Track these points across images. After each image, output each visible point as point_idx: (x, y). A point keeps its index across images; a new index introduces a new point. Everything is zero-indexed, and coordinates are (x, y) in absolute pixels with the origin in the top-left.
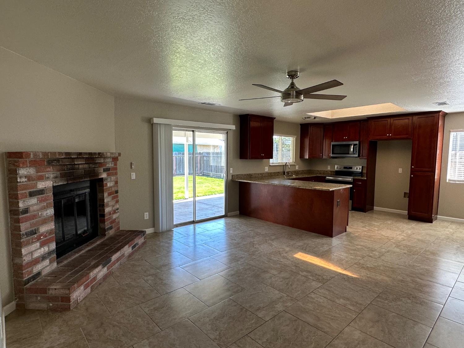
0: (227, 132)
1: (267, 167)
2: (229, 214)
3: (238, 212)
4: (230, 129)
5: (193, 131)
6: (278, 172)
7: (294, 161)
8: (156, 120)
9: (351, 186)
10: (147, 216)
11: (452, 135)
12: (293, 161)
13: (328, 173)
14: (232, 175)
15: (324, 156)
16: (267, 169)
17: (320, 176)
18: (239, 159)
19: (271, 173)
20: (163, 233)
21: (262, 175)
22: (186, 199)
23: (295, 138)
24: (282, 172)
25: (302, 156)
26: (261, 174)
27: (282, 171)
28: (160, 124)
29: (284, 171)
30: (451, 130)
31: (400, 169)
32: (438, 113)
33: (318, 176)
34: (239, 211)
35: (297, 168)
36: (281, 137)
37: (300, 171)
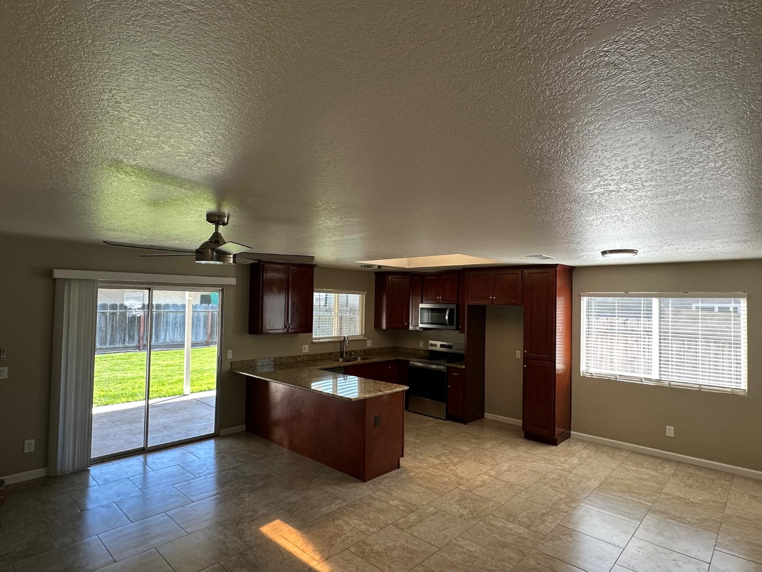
0: (223, 289)
1: (308, 346)
2: (222, 432)
3: (243, 427)
4: (230, 285)
5: (149, 289)
6: (330, 353)
7: (364, 333)
8: (58, 274)
9: (407, 388)
10: (30, 446)
11: (584, 301)
12: (362, 332)
13: (420, 353)
14: (231, 362)
15: (410, 325)
16: (306, 349)
17: (401, 360)
18: (248, 334)
19: (314, 355)
20: (63, 476)
21: (297, 359)
22: (184, 395)
23: (364, 296)
24: (338, 352)
25: (378, 324)
26: (293, 357)
27: (339, 350)
28: (70, 280)
29: (342, 350)
30: (581, 293)
31: (517, 351)
32: (554, 267)
33: (399, 360)
34: (246, 425)
35: (369, 344)
36: (337, 295)
37: (374, 349)
